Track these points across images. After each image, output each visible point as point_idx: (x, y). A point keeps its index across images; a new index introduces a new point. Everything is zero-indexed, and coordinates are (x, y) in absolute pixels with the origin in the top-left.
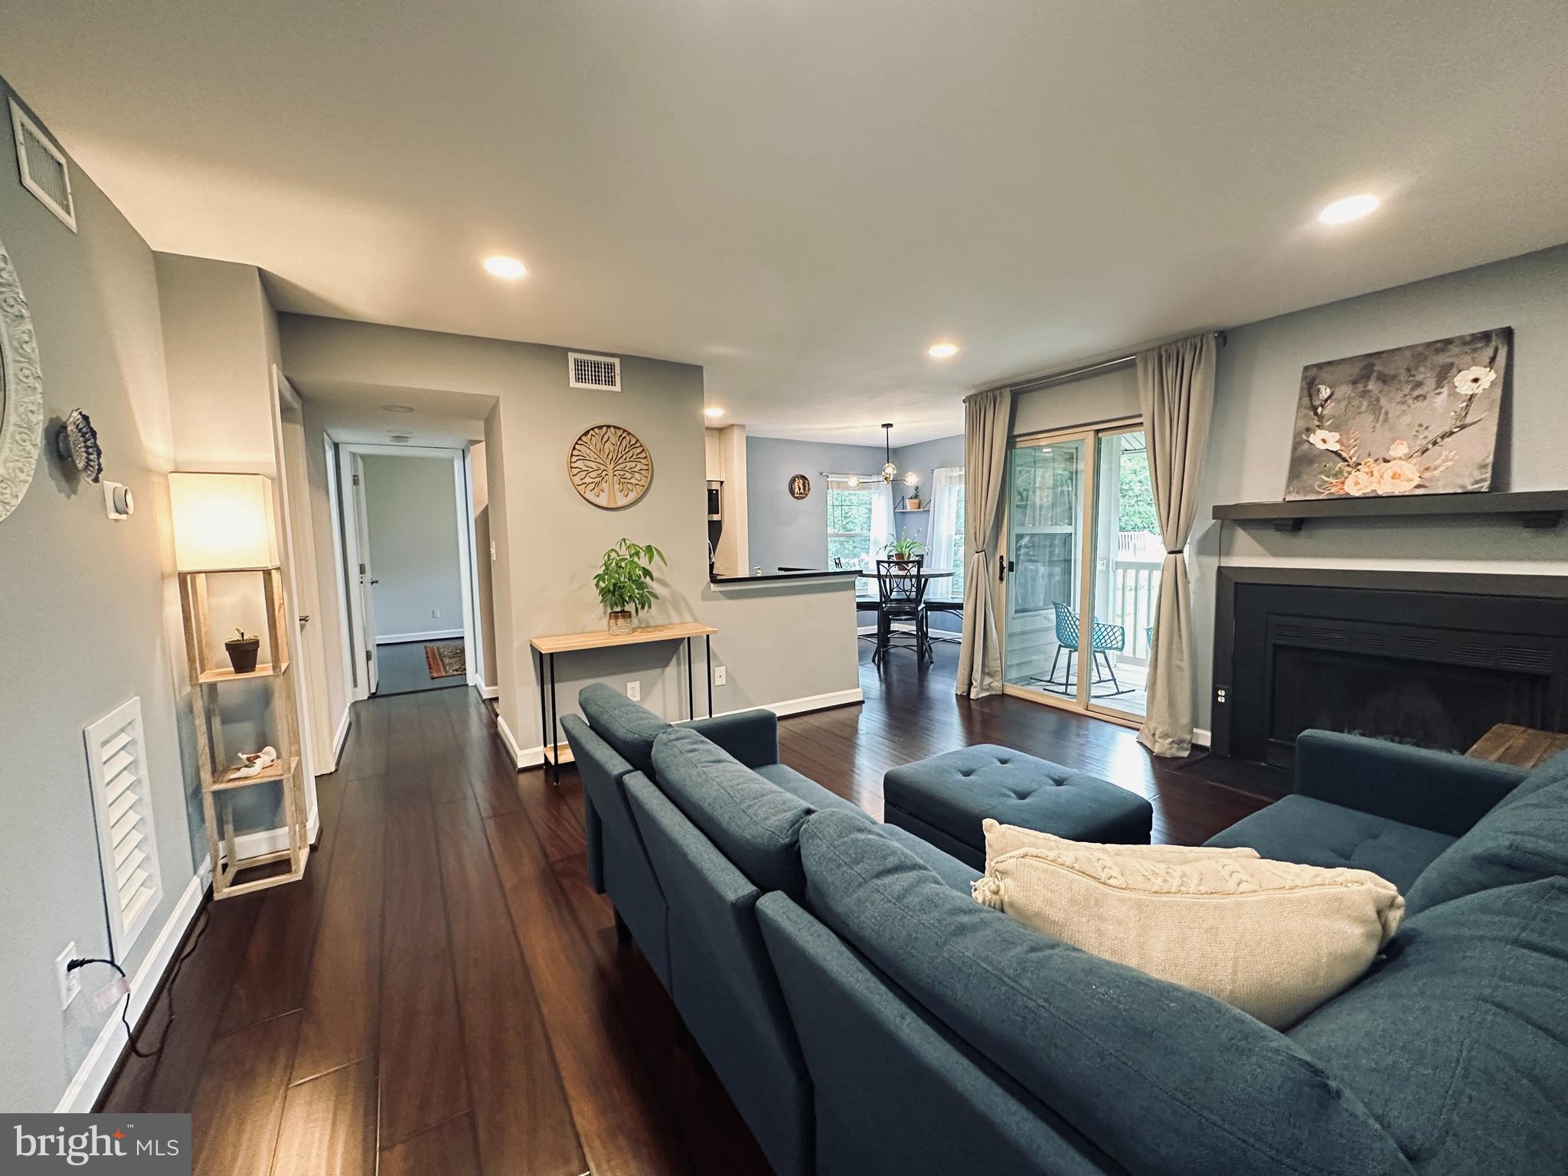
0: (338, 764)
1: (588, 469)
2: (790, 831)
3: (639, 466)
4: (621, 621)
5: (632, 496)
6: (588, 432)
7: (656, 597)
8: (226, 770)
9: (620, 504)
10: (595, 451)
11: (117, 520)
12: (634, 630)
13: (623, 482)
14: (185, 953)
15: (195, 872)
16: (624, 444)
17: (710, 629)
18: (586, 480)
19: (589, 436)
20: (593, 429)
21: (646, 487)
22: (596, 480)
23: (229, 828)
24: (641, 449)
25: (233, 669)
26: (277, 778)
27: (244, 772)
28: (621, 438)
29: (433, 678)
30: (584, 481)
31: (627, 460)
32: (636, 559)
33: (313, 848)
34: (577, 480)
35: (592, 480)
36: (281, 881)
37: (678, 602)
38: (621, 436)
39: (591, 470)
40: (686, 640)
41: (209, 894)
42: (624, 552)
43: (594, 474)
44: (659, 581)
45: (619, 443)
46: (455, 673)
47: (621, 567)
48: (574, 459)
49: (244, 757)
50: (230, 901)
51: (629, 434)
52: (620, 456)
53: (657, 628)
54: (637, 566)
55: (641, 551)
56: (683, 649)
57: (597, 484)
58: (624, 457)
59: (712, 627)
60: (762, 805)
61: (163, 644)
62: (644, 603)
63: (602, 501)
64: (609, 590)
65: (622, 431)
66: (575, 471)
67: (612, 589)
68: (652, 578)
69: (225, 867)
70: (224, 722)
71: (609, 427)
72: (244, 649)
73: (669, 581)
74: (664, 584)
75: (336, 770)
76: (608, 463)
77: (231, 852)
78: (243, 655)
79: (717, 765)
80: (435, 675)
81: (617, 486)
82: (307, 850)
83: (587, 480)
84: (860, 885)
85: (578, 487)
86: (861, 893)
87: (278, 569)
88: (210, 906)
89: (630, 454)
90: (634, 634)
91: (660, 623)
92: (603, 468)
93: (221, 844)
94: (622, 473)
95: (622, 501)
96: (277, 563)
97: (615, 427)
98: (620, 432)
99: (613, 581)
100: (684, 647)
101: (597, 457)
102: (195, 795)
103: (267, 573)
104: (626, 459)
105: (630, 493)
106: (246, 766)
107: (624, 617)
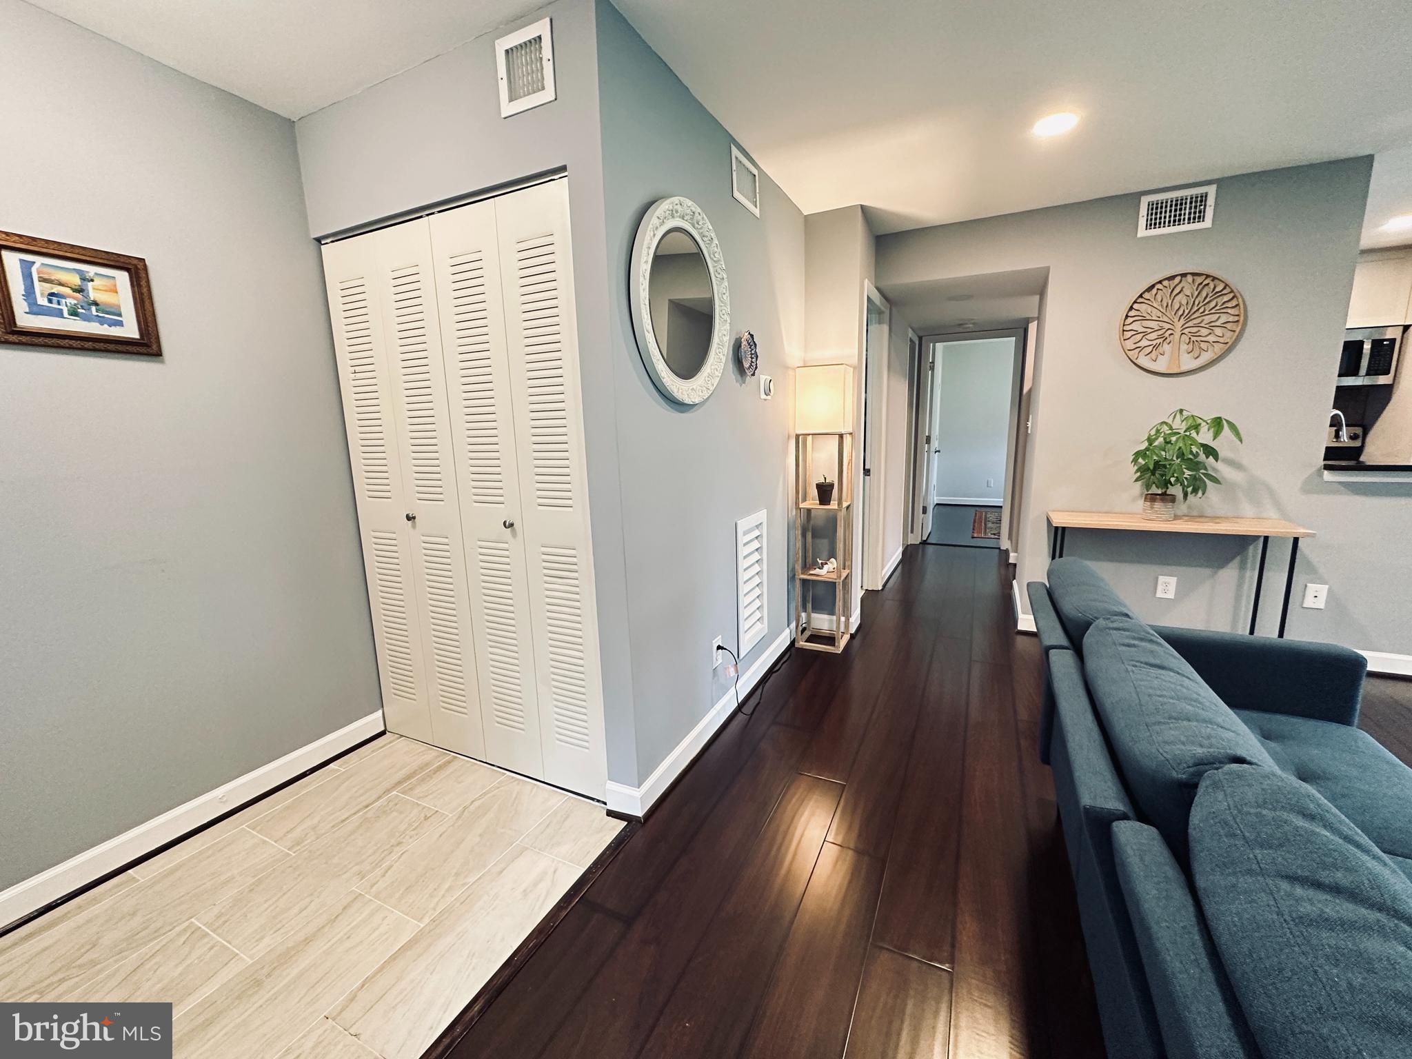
0: (884, 586)
1: (1146, 330)
2: (1191, 770)
3: (1224, 318)
4: (1158, 505)
5: (1206, 357)
6: (1153, 286)
7: (1215, 480)
8: (810, 569)
9: (1184, 368)
10: (1160, 308)
11: (765, 400)
12: (1176, 517)
13: (1195, 344)
14: (775, 669)
15: (788, 626)
16: (1204, 294)
17: (1302, 531)
18: (1140, 344)
19: (1154, 291)
20: (1160, 282)
21: (1228, 345)
22: (1154, 343)
23: (809, 606)
24: (1232, 295)
25: (818, 502)
26: (834, 581)
27: (817, 571)
28: (1201, 287)
29: (973, 537)
30: (1138, 345)
31: (1207, 312)
32: (1194, 434)
33: (853, 636)
34: (1129, 344)
35: (1151, 343)
36: (829, 649)
37: (1256, 490)
38: (1201, 283)
39: (1149, 330)
40: (1262, 540)
41: (793, 643)
42: (1179, 425)
43: (1154, 336)
44: (1231, 463)
45: (1196, 293)
46: (993, 536)
47: (1170, 442)
48: (1130, 320)
49: (820, 562)
50: (802, 650)
51: (1214, 279)
52: (1196, 308)
53: (1215, 519)
54: (1194, 442)
55: (1204, 424)
56: (1255, 551)
57: (1156, 347)
58: (1201, 310)
59: (1304, 527)
60: (1176, 727)
61: (784, 477)
62: (1197, 486)
63: (1160, 366)
64: (1149, 469)
65: (1204, 277)
66: (1128, 334)
67: (1151, 467)
68: (1216, 459)
69: (804, 630)
70: (813, 537)
71: (1184, 275)
72: (825, 488)
73: (1245, 462)
74: (1235, 464)
75: (882, 590)
76: (1176, 320)
77: (808, 622)
78: (825, 492)
79: (1154, 671)
80: (975, 535)
81: (1184, 347)
82: (849, 636)
83: (1144, 343)
84: (1250, 872)
85: (1130, 353)
86: (1245, 882)
87: (851, 434)
88: (793, 650)
89: (1213, 304)
90: (1175, 522)
91: (1221, 513)
92: (1167, 326)
93: (803, 615)
94: (1195, 330)
95: (1188, 363)
96: (850, 430)
97: (1193, 274)
98: (1199, 280)
99: (1155, 458)
100: (1256, 549)
101: (1160, 314)
102: (791, 578)
103: (841, 436)
104: (1204, 312)
105: (1203, 353)
106: (819, 568)
107: (1163, 500)
